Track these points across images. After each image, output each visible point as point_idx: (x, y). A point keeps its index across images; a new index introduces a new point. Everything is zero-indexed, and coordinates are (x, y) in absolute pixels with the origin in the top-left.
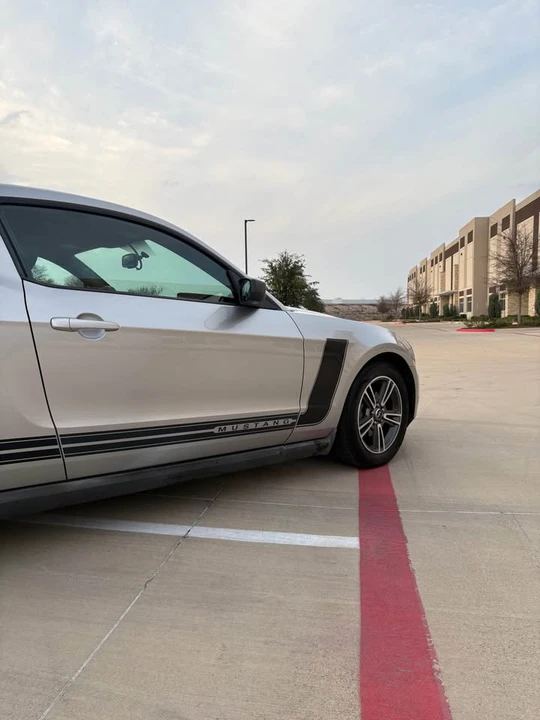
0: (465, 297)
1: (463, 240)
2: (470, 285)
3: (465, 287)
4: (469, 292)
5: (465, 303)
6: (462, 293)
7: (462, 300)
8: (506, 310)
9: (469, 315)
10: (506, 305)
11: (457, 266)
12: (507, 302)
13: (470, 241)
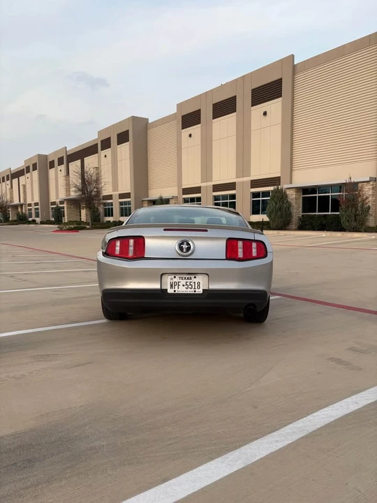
0: (33, 207)
1: (28, 168)
2: (37, 199)
3: (33, 200)
4: (36, 204)
5: (33, 212)
6: (30, 205)
7: (31, 210)
8: (66, 217)
9: (38, 220)
10: (66, 214)
11: (24, 186)
12: (66, 212)
13: (35, 168)
